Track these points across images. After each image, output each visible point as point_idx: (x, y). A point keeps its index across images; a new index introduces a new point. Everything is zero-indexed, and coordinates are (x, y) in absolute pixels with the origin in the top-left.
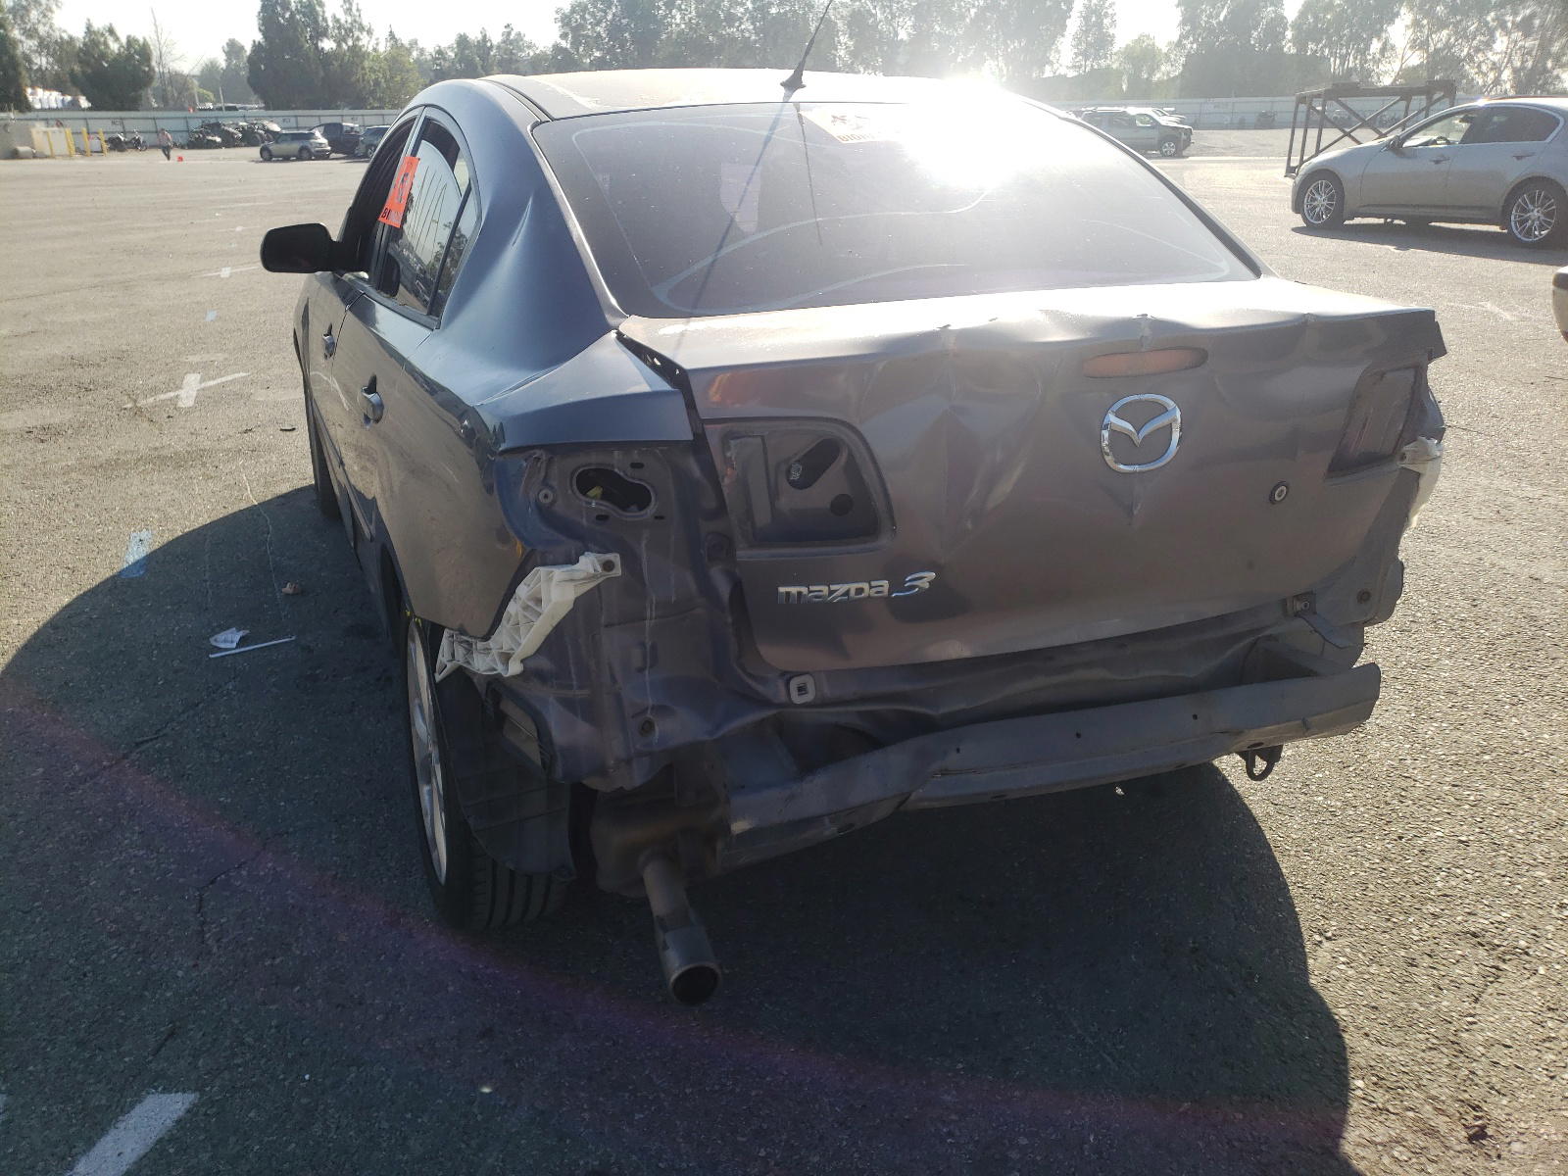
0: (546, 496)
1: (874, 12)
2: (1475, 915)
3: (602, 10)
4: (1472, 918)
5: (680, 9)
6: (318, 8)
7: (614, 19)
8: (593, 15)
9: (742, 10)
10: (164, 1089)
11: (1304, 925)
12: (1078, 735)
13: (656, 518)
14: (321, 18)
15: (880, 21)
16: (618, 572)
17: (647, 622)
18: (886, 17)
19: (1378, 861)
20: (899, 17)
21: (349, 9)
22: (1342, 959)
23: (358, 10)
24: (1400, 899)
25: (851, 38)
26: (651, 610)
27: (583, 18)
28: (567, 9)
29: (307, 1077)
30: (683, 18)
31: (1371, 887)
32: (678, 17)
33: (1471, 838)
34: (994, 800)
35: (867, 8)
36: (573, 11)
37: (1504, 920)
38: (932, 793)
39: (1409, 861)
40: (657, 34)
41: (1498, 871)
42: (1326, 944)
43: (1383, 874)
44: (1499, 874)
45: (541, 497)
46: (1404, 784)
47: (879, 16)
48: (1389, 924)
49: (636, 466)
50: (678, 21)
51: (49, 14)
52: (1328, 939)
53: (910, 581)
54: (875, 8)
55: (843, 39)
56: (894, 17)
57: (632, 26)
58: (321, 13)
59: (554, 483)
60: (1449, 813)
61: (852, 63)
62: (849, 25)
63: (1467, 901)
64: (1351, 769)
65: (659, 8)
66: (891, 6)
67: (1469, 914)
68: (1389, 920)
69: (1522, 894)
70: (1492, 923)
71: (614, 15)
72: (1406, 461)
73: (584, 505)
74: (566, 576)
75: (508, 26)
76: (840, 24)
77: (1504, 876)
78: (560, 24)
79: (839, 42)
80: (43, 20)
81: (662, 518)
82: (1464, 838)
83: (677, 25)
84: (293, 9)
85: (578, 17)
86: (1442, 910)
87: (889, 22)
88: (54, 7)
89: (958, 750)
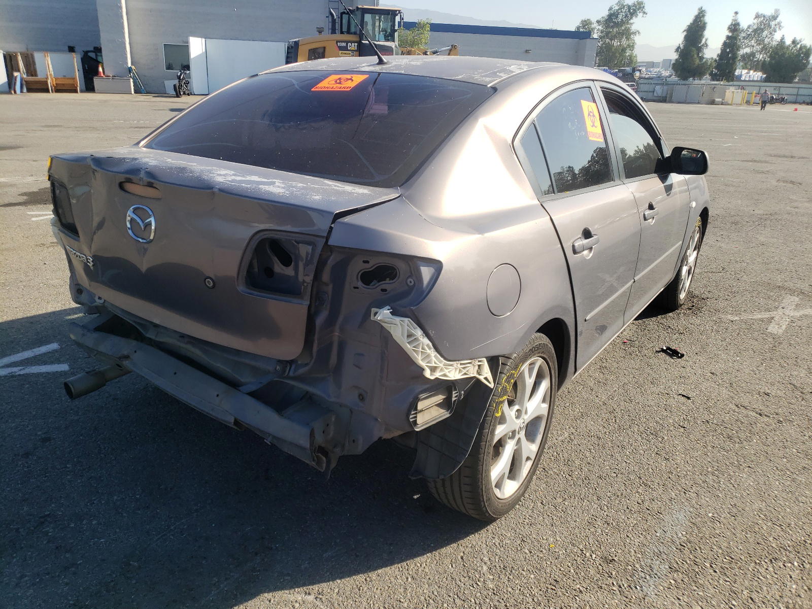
12: (175, 373)
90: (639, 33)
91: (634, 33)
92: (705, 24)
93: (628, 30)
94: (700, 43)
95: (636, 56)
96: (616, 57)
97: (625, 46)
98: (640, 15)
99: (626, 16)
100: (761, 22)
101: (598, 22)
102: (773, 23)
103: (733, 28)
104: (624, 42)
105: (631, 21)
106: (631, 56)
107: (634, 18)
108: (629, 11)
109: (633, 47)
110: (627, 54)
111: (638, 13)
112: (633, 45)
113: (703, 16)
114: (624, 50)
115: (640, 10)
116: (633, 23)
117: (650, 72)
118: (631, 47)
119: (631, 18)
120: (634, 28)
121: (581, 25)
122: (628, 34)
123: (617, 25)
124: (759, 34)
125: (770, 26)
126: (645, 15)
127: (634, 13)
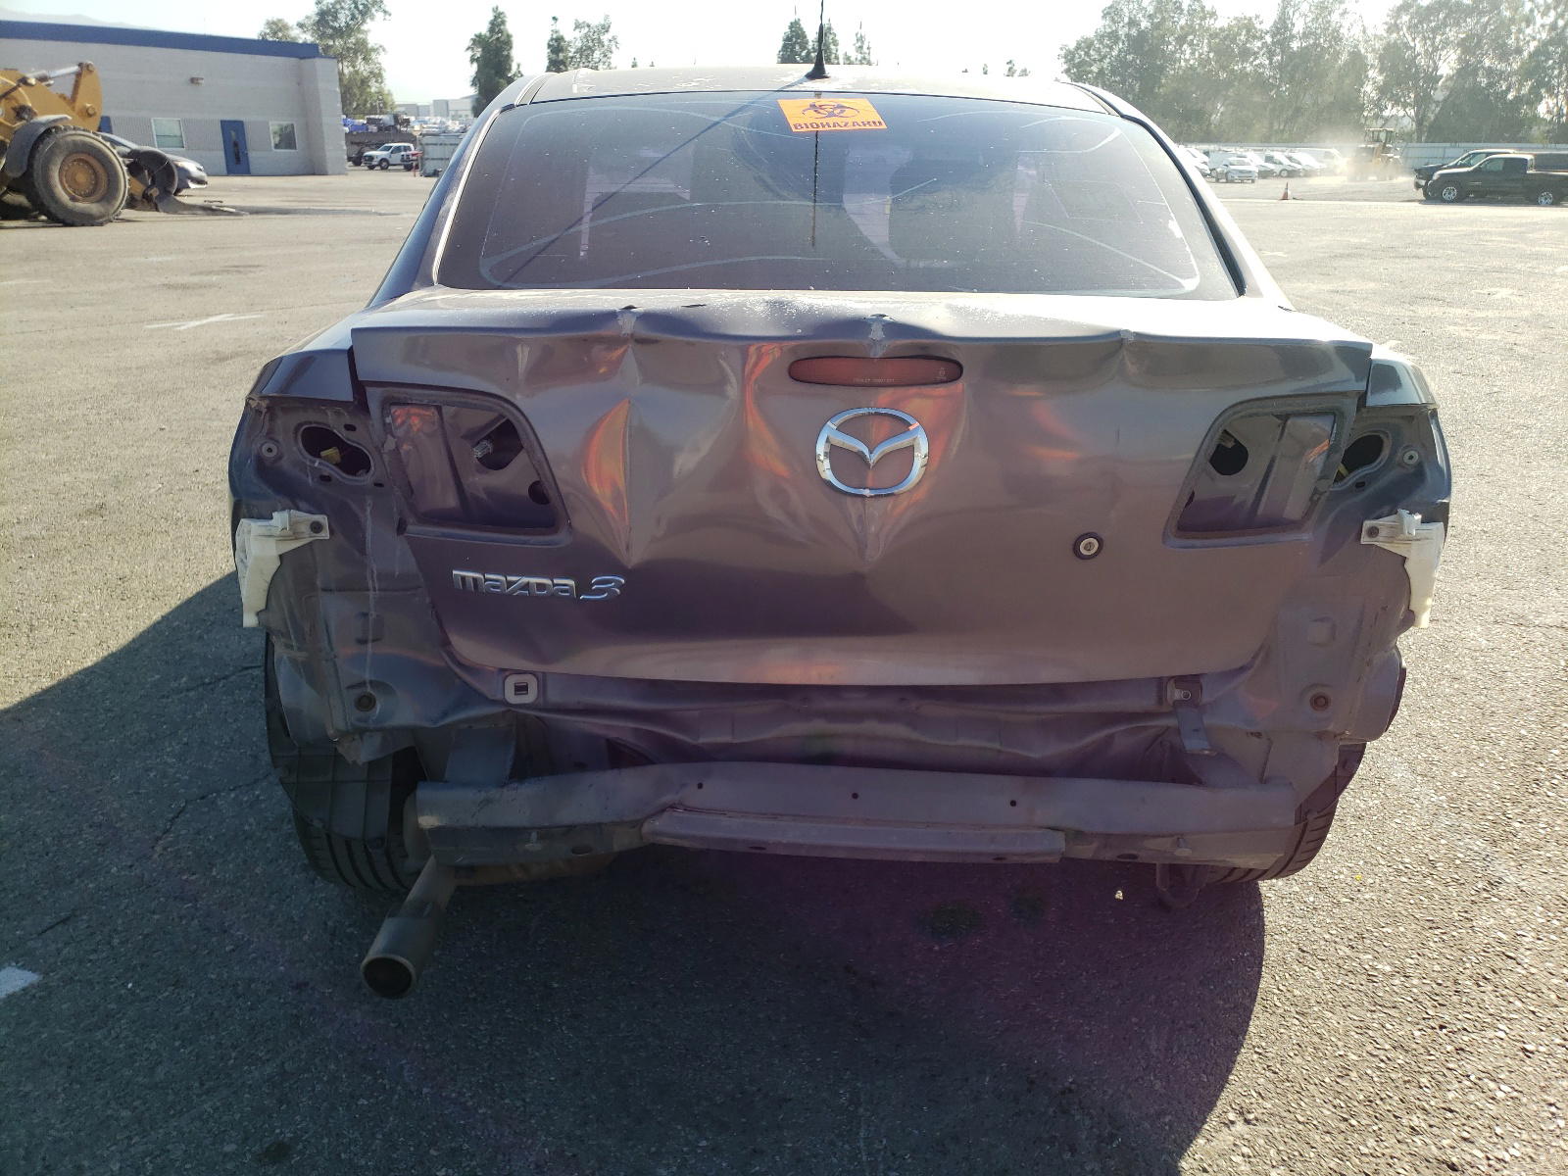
0: (270, 450)
1: (1412, 44)
2: (1472, 1143)
3: (1108, 46)
4: (1465, 1146)
5: (1191, 44)
6: (832, 47)
7: (1118, 56)
8: (1098, 51)
9: (1259, 44)
10: (23, 966)
11: (1226, 1096)
12: (855, 796)
13: (376, 485)
14: (833, 56)
15: (1419, 55)
16: (325, 535)
17: (371, 594)
18: (1426, 51)
19: (1387, 1047)
20: (1442, 49)
21: (861, 47)
22: (1245, 1150)
23: (868, 48)
24: (1381, 1099)
25: (1381, 72)
26: (373, 581)
27: (1087, 54)
28: (1072, 46)
29: (130, 985)
30: (1193, 53)
31: (1353, 1075)
32: (1188, 51)
33: (1542, 1049)
34: (754, 851)
35: (1405, 40)
36: (1078, 47)
37: (1507, 1158)
38: (666, 828)
39: (1432, 1058)
40: (1162, 69)
41: (1546, 1097)
42: (1240, 1127)
43: (1382, 1065)
44: (1545, 1101)
45: (264, 448)
46: (1499, 964)
47: (1419, 48)
48: (1343, 1126)
49: (350, 428)
50: (1187, 57)
51: (609, 55)
52: (1247, 1122)
53: (597, 583)
54: (1414, 39)
55: (1372, 73)
56: (1435, 49)
57: (1138, 62)
58: (834, 51)
59: (280, 438)
60: (1534, 1013)
61: (1379, 99)
62: (1381, 59)
63: (1475, 1124)
64: (1437, 932)
65: (1170, 43)
66: (1434, 38)
67: (1465, 1139)
68: (1346, 1120)
69: (1558, 1132)
70: (1488, 1159)
71: (1120, 51)
72: (1380, 538)
73: (308, 463)
74: (263, 531)
75: (1010, 62)
76: (1370, 56)
77: (1551, 1105)
78: (1063, 60)
79: (1367, 77)
80: (604, 60)
81: (381, 485)
82: (1529, 1047)
83: (1186, 61)
84: (810, 47)
85: (1083, 53)
86: (1431, 1126)
87: (1429, 55)
88: (614, 48)
89: (700, 786)
90: (384, 50)
91: (373, 50)
92: (509, 36)
93: (364, 43)
94: (510, 70)
95: (389, 94)
96: (355, 95)
97: (365, 74)
98: (379, 15)
99: (353, 17)
100: (586, 36)
101: (301, 25)
102: (605, 38)
103: (556, 44)
104: (362, 67)
105: (364, 27)
106: (380, 93)
107: (368, 20)
108: (356, 7)
109: (379, 75)
110: (373, 90)
111: (375, 13)
112: (380, 73)
113: (503, 22)
114: (364, 82)
115: (376, 7)
116: (369, 31)
117: (426, 123)
118: (378, 75)
119: (364, 21)
120: (372, 41)
121: (268, 31)
122: (363, 50)
123: (339, 33)
124: (587, 56)
125: (601, 43)
126: (387, 17)
127: (366, 13)
